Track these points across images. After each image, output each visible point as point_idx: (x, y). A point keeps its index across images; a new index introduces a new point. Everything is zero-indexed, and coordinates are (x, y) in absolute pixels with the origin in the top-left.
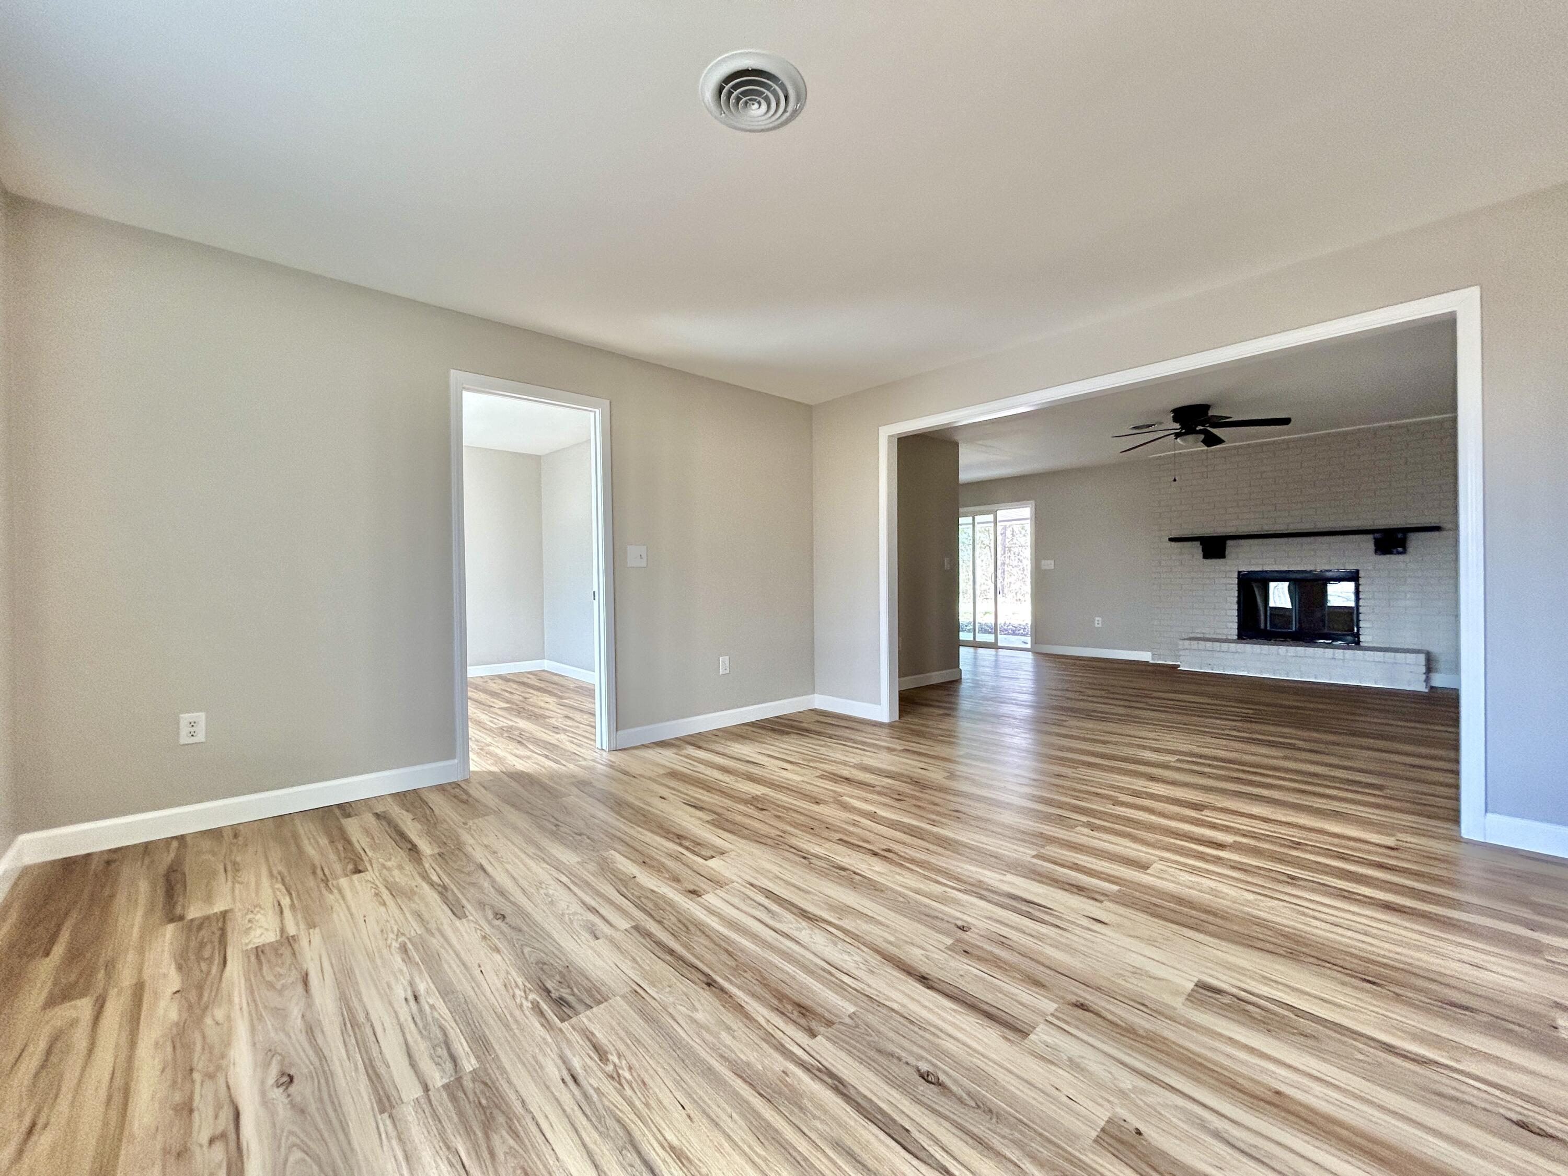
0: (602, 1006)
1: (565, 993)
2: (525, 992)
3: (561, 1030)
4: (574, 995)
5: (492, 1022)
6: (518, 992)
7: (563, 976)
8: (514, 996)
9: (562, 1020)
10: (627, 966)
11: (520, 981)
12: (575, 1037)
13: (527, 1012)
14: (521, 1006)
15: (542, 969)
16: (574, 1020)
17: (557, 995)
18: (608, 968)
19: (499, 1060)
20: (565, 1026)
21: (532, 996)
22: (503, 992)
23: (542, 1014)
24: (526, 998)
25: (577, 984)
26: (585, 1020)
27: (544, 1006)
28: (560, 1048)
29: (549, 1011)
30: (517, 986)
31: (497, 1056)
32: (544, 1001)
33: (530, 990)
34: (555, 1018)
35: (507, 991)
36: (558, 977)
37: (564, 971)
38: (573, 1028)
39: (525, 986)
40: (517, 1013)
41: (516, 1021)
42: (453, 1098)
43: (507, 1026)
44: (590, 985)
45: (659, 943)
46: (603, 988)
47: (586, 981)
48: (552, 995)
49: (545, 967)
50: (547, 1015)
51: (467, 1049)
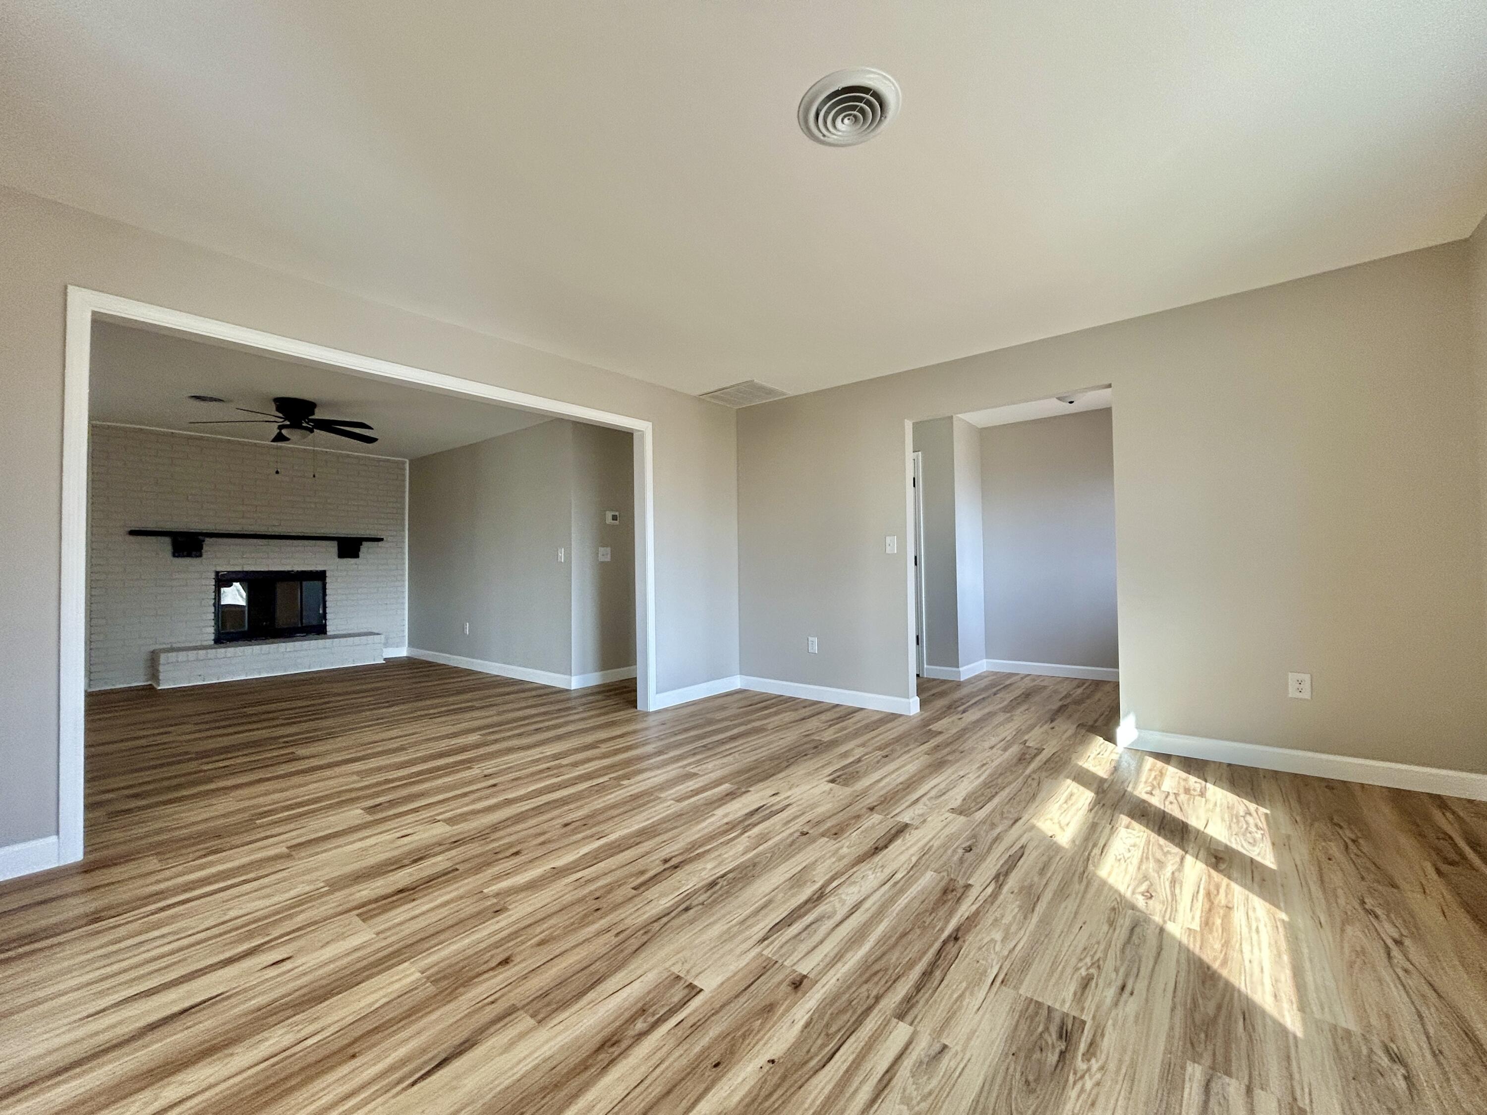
0: (1040, 1000)
1: (1052, 1037)
2: (1082, 1077)
3: (1094, 1018)
4: (1047, 1029)
5: (1143, 1085)
6: (1089, 1084)
7: (1031, 1051)
8: (1098, 1084)
9: (1084, 1023)
10: (973, 1002)
11: (1073, 1094)
12: (1090, 1003)
13: (1103, 1057)
14: (1102, 1068)
15: (1037, 1080)
16: (1073, 1013)
17: (1059, 1043)
18: (987, 1016)
19: (1166, 1048)
20: (1087, 1017)
21: (1081, 1066)
22: (1101, 1100)
23: (1092, 1044)
24: (1089, 1070)
25: (1030, 1032)
26: (1067, 1005)
27: (1083, 1047)
28: (1110, 1010)
29: (1083, 1039)
30: (1082, 1090)
31: (1164, 1053)
32: (1076, 1049)
33: (1075, 1074)
34: (1086, 1031)
35: (1097, 1095)
36: (1037, 1055)
37: (1022, 1054)
38: (1083, 1009)
39: (1075, 1083)
40: (1112, 1066)
41: (1120, 1061)
42: (1228, 1060)
43: (1133, 1065)
44: (1023, 1021)
45: (919, 987)
46: (1019, 1008)
47: (1021, 1027)
48: (1063, 1047)
49: (1031, 1078)
50: (1090, 1036)
51: (1187, 1085)
